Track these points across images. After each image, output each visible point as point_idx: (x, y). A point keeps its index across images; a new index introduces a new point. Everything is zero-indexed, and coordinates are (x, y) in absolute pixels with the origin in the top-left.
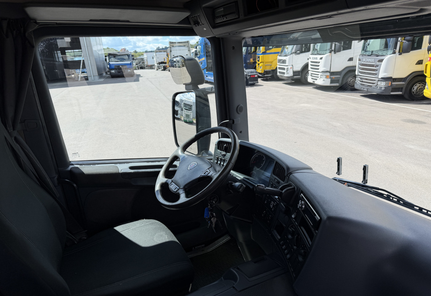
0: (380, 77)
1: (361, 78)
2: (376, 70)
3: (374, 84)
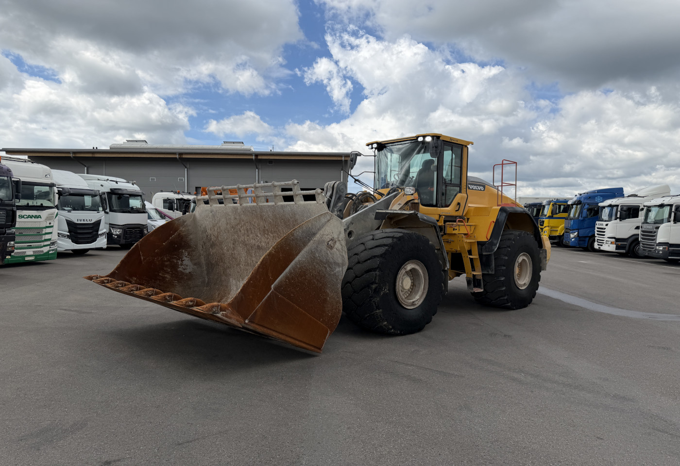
0: (657, 242)
1: (643, 244)
2: (654, 236)
3: (653, 248)
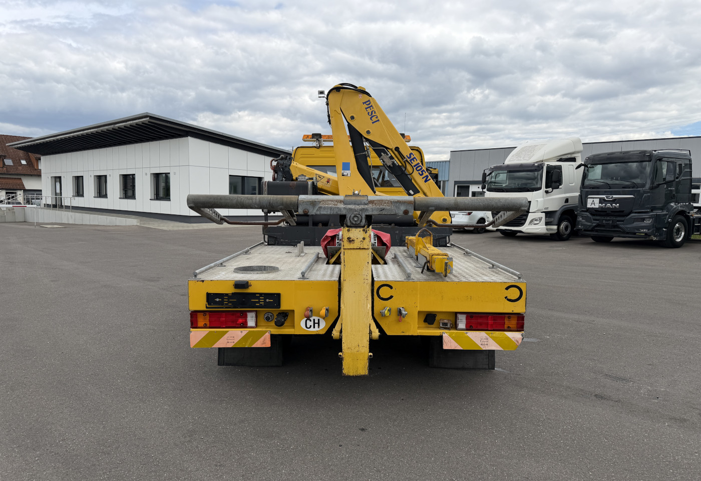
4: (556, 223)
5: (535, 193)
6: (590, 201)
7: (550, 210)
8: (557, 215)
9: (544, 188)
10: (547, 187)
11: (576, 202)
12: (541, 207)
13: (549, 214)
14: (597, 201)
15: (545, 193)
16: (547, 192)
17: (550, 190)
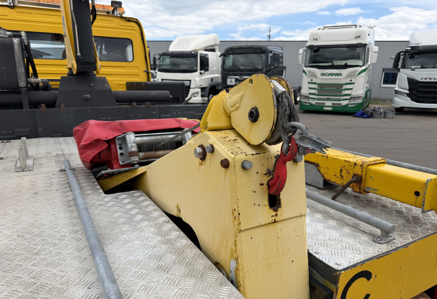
4: (207, 95)
5: (193, 74)
6: (229, 80)
7: (203, 86)
8: (207, 90)
9: (199, 71)
10: (201, 70)
11: (220, 80)
12: (198, 84)
13: (203, 89)
14: (233, 80)
15: (200, 74)
16: (201, 73)
17: (203, 71)
